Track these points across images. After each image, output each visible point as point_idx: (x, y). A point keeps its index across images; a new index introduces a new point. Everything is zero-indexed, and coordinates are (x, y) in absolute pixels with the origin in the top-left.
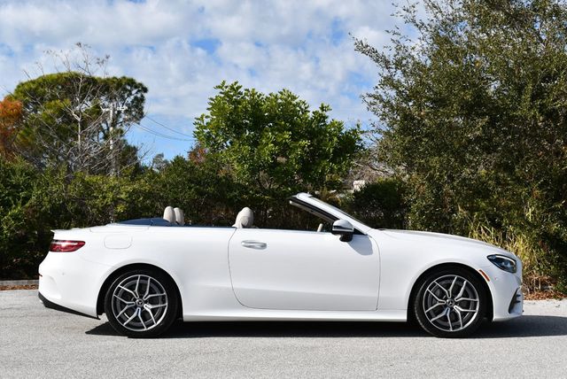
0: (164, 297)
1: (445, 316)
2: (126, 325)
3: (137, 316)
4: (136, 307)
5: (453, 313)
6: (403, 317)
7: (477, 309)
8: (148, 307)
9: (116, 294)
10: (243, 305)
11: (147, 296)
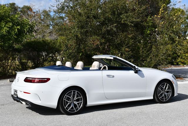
0: (81, 98)
1: (163, 96)
2: (69, 111)
3: (73, 107)
4: (71, 103)
5: (165, 95)
6: (152, 98)
7: (171, 93)
8: (76, 103)
9: (65, 99)
10: (107, 99)
11: (75, 98)
